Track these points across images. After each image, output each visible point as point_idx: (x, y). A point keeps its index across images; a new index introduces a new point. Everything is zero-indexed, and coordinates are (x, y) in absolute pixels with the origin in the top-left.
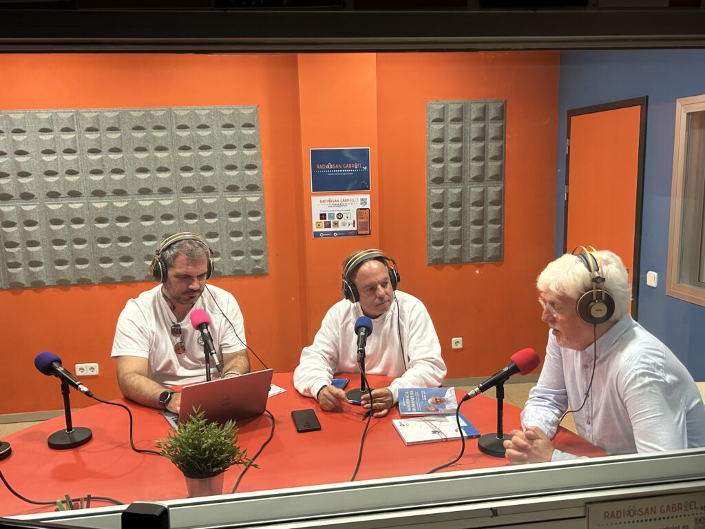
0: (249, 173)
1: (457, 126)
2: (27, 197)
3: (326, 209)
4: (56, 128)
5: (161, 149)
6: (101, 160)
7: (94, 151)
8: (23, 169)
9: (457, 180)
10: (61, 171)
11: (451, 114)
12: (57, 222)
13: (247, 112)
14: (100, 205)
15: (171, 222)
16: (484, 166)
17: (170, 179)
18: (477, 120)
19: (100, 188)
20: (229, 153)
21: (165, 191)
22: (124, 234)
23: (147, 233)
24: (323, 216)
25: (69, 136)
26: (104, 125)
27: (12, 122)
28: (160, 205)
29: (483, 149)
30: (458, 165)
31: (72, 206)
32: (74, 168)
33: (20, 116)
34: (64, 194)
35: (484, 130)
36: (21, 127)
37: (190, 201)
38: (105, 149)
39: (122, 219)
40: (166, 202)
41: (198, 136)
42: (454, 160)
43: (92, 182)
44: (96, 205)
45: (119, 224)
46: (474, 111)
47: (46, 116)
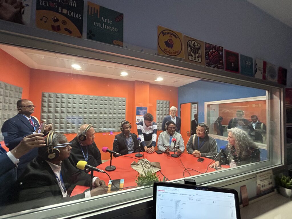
0: (123, 110)
1: (162, 105)
2: (74, 113)
3: (138, 118)
4: (83, 99)
5: (106, 105)
6: (93, 106)
7: (91, 104)
8: (75, 107)
9: (162, 114)
10: (83, 107)
11: (161, 102)
12: (80, 119)
13: (124, 99)
14: (91, 115)
15: (106, 120)
16: (166, 113)
17: (107, 111)
18: (165, 104)
19: (91, 112)
20: (120, 106)
21: (105, 113)
22: (95, 122)
23: (100, 122)
24: (138, 120)
25: (86, 101)
26: (94, 99)
27: (73, 96)
28: (104, 116)
29: (166, 109)
30: (162, 112)
31: (84, 115)
32: (86, 107)
33: (76, 95)
34: (83, 112)
35: (166, 106)
36: (76, 98)
37: (110, 115)
38: (94, 104)
39: (95, 119)
40: (105, 115)
41: (114, 103)
42: (162, 111)
43: (90, 110)
44: (90, 115)
45: (95, 120)
46: (165, 102)
47: (82, 96)
